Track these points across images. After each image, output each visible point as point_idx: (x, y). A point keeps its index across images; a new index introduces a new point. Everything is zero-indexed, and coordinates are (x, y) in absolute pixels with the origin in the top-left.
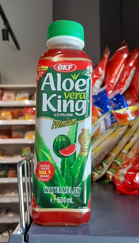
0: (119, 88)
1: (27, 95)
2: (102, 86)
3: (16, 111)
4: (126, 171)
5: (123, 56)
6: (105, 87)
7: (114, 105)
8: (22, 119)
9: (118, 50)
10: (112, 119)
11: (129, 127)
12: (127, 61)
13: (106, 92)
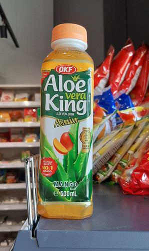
0: (125, 88)
1: (26, 95)
2: (107, 85)
3: (15, 113)
4: (132, 171)
5: (128, 55)
6: (110, 87)
7: (119, 105)
8: (21, 121)
9: (124, 48)
10: (117, 120)
11: (135, 127)
12: (133, 60)
13: (110, 91)
